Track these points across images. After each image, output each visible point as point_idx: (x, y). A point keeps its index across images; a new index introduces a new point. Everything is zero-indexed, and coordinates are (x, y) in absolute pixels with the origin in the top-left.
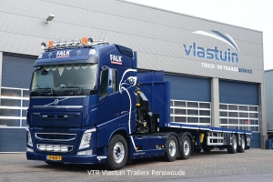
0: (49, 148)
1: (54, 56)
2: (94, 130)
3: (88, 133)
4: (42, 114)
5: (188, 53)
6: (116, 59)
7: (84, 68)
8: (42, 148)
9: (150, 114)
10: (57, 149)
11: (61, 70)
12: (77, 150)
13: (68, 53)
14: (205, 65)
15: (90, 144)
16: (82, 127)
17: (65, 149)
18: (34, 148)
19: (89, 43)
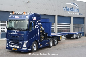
0: (13, 46)
1: (14, 17)
2: (27, 42)
3: (26, 42)
4: (11, 36)
5: (65, 10)
6: (34, 18)
7: (24, 22)
8: (11, 46)
9: (45, 33)
10: (16, 47)
11: (17, 22)
12: (22, 47)
13: (19, 16)
14: (69, 13)
15: (26, 46)
16: (23, 41)
17: (18, 47)
18: (9, 46)
19: (26, 14)
